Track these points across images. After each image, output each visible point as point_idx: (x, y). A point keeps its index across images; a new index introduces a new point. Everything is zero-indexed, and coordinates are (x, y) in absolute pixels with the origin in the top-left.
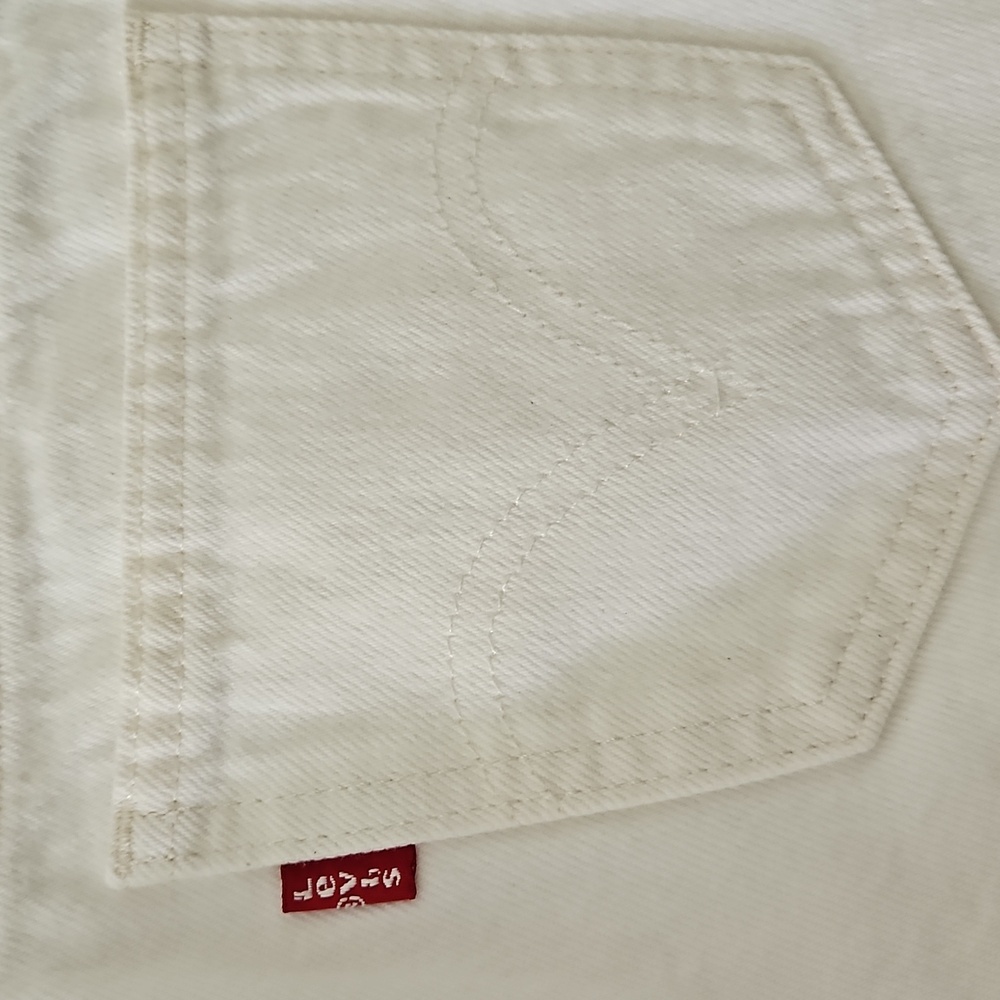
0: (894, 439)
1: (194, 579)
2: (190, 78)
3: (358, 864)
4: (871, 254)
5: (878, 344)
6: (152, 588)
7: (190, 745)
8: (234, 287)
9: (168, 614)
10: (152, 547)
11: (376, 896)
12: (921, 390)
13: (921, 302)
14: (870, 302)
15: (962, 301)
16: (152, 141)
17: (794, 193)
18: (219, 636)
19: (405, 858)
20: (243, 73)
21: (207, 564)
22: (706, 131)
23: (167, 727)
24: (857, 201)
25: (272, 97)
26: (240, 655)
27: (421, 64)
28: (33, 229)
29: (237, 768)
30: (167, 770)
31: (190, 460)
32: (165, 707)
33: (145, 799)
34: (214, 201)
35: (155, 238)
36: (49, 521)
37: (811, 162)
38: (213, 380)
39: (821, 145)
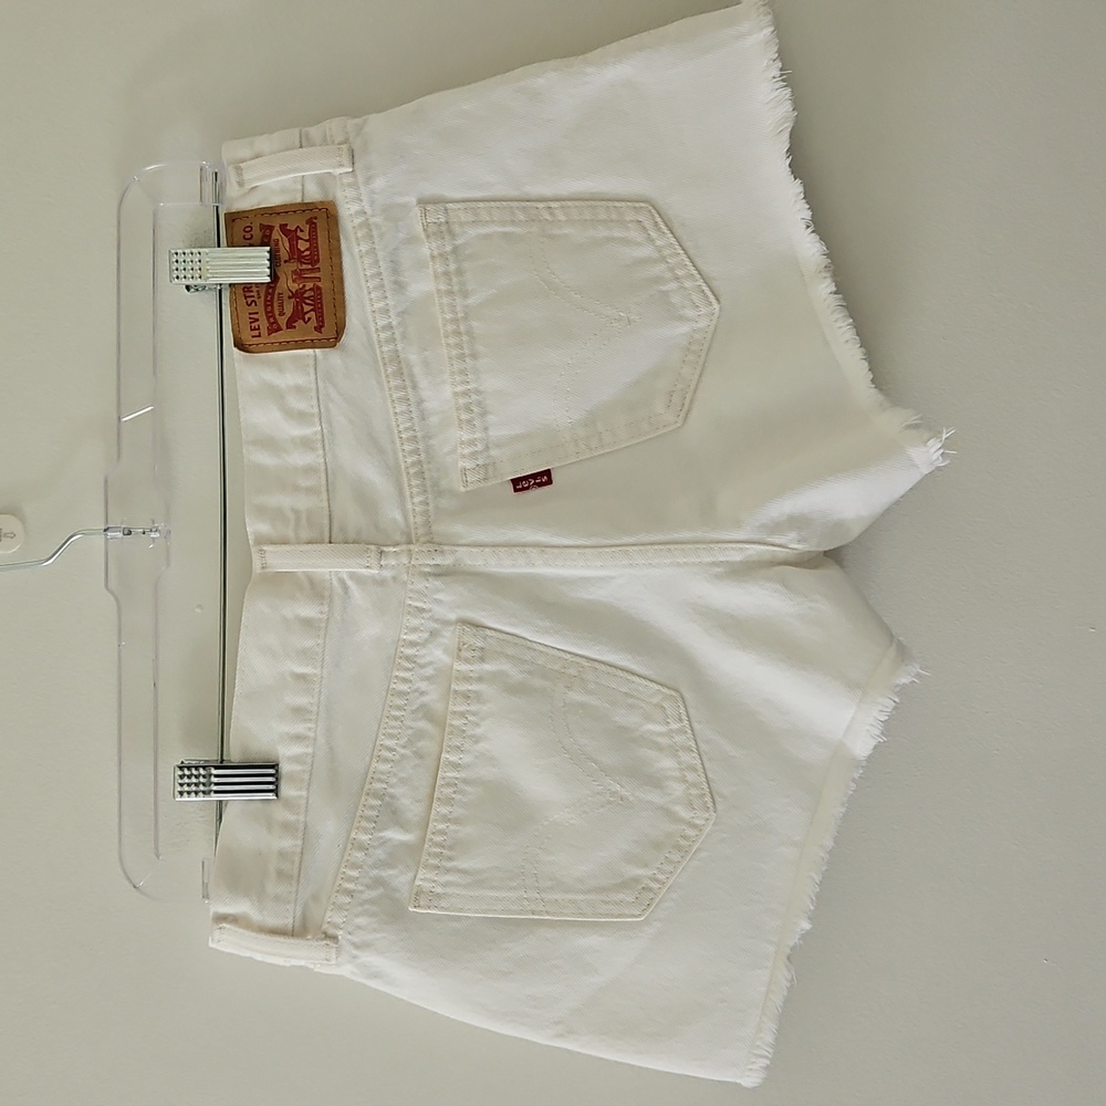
0: (683, 329)
1: (474, 397)
2: (444, 228)
3: (534, 476)
4: (672, 270)
5: (676, 299)
6: (462, 401)
7: (480, 447)
8: (470, 301)
9: (468, 409)
10: (459, 389)
11: (541, 485)
12: (689, 313)
13: (688, 284)
14: (673, 285)
15: (701, 282)
16: (435, 253)
17: (646, 251)
18: (484, 414)
19: (548, 473)
20: (461, 224)
21: (478, 392)
22: (617, 233)
23: (472, 443)
24: (666, 252)
25: (472, 232)
26: (490, 418)
27: (521, 216)
28: (400, 286)
29: (494, 452)
30: (474, 455)
31: (467, 360)
32: (471, 436)
33: (469, 464)
34: (460, 272)
35: (443, 287)
36: (423, 383)
37: (651, 240)
38: (469, 333)
39: (653, 234)
